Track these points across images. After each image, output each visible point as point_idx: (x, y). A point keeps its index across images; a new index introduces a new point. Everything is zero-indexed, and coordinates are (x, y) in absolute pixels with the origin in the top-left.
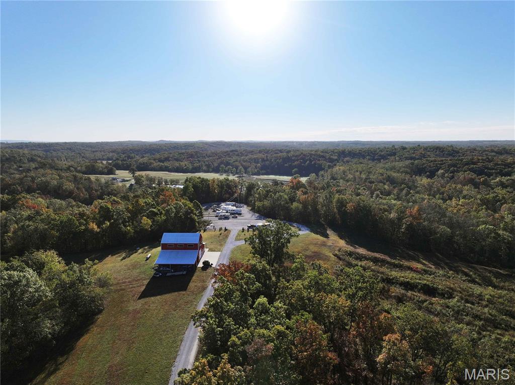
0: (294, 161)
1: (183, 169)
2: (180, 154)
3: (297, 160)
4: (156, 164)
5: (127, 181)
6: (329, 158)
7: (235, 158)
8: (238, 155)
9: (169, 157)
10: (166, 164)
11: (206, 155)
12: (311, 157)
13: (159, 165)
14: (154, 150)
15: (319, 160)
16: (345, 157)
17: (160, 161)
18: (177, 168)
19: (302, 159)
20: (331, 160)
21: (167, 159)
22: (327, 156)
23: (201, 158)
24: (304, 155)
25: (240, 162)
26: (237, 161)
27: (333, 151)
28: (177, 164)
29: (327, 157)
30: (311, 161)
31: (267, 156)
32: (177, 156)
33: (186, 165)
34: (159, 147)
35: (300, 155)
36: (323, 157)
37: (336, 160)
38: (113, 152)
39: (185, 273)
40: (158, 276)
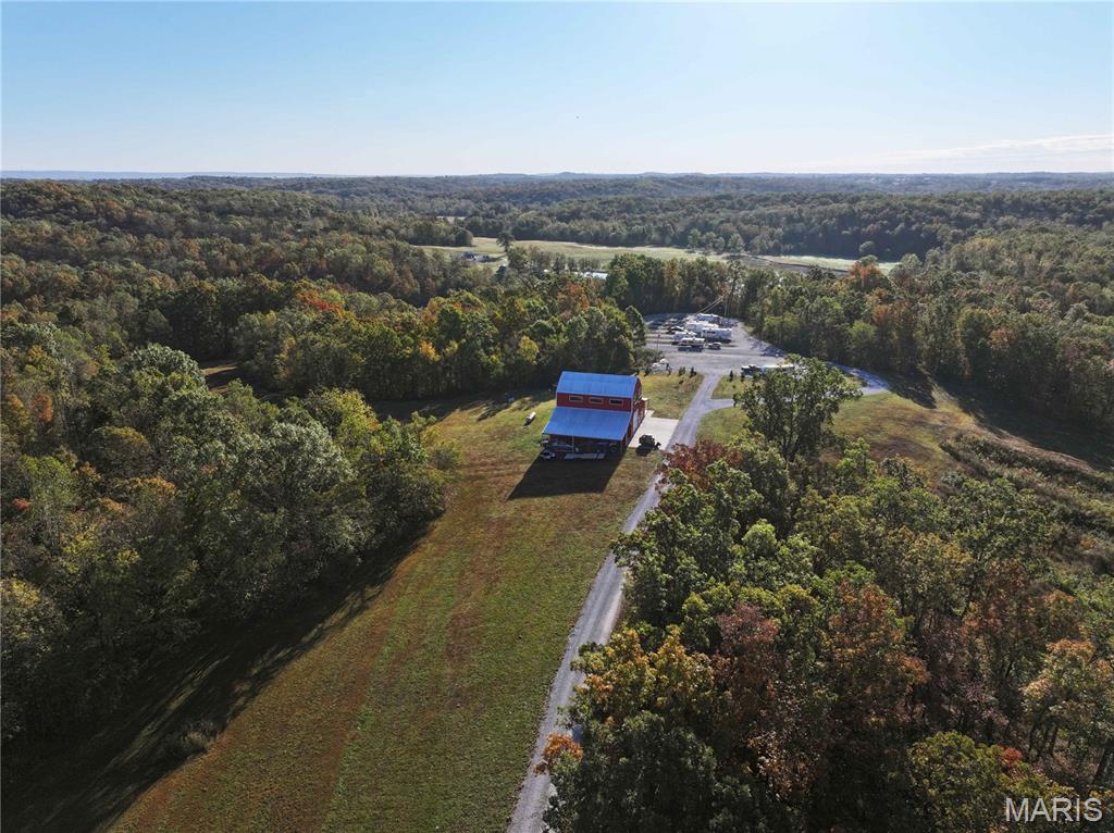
0: (867, 222)
1: (607, 238)
2: (605, 203)
3: (875, 221)
4: (552, 226)
5: (494, 260)
6: (959, 218)
7: (723, 214)
8: (732, 207)
9: (579, 210)
10: (574, 225)
11: (661, 206)
12: (911, 213)
13: (558, 228)
14: (550, 195)
15: (931, 222)
16: (1002, 213)
17: (561, 219)
18: (597, 234)
19: (888, 217)
20: (962, 222)
21: (575, 215)
22: (954, 211)
23: (649, 212)
24: (895, 209)
25: (734, 223)
26: (728, 221)
27: (971, 200)
28: (595, 226)
29: (953, 214)
30: (909, 223)
31: (800, 211)
32: (596, 208)
33: (614, 229)
34: (559, 188)
35: (883, 208)
36: (940, 213)
37: (976, 221)
38: (467, 198)
39: (602, 456)
40: (549, 457)
